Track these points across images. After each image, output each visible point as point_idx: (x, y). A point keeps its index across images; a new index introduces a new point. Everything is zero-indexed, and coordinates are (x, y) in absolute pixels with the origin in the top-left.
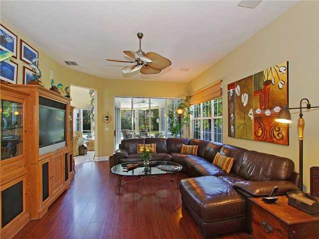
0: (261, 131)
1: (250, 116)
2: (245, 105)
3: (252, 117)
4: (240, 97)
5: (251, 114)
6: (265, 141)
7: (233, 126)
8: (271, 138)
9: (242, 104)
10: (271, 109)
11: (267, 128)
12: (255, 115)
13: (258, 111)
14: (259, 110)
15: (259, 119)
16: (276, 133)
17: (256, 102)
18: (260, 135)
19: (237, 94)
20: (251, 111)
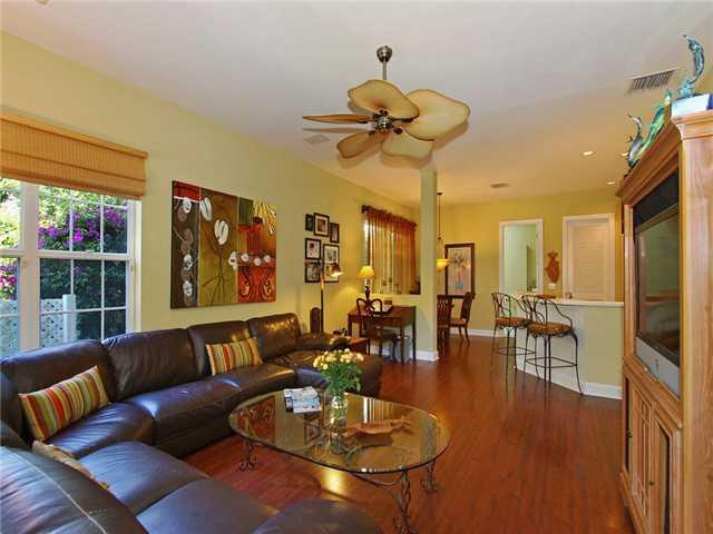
0: (248, 288)
1: (231, 263)
2: (222, 241)
3: (235, 266)
4: (211, 225)
5: (233, 261)
6: (253, 302)
7: (191, 281)
8: (261, 295)
9: (217, 239)
10: (262, 257)
11: (257, 283)
12: (240, 262)
13: (245, 258)
14: (246, 255)
15: (245, 269)
16: (266, 288)
17: (241, 242)
18: (247, 293)
19: (205, 215)
20: (233, 256)
